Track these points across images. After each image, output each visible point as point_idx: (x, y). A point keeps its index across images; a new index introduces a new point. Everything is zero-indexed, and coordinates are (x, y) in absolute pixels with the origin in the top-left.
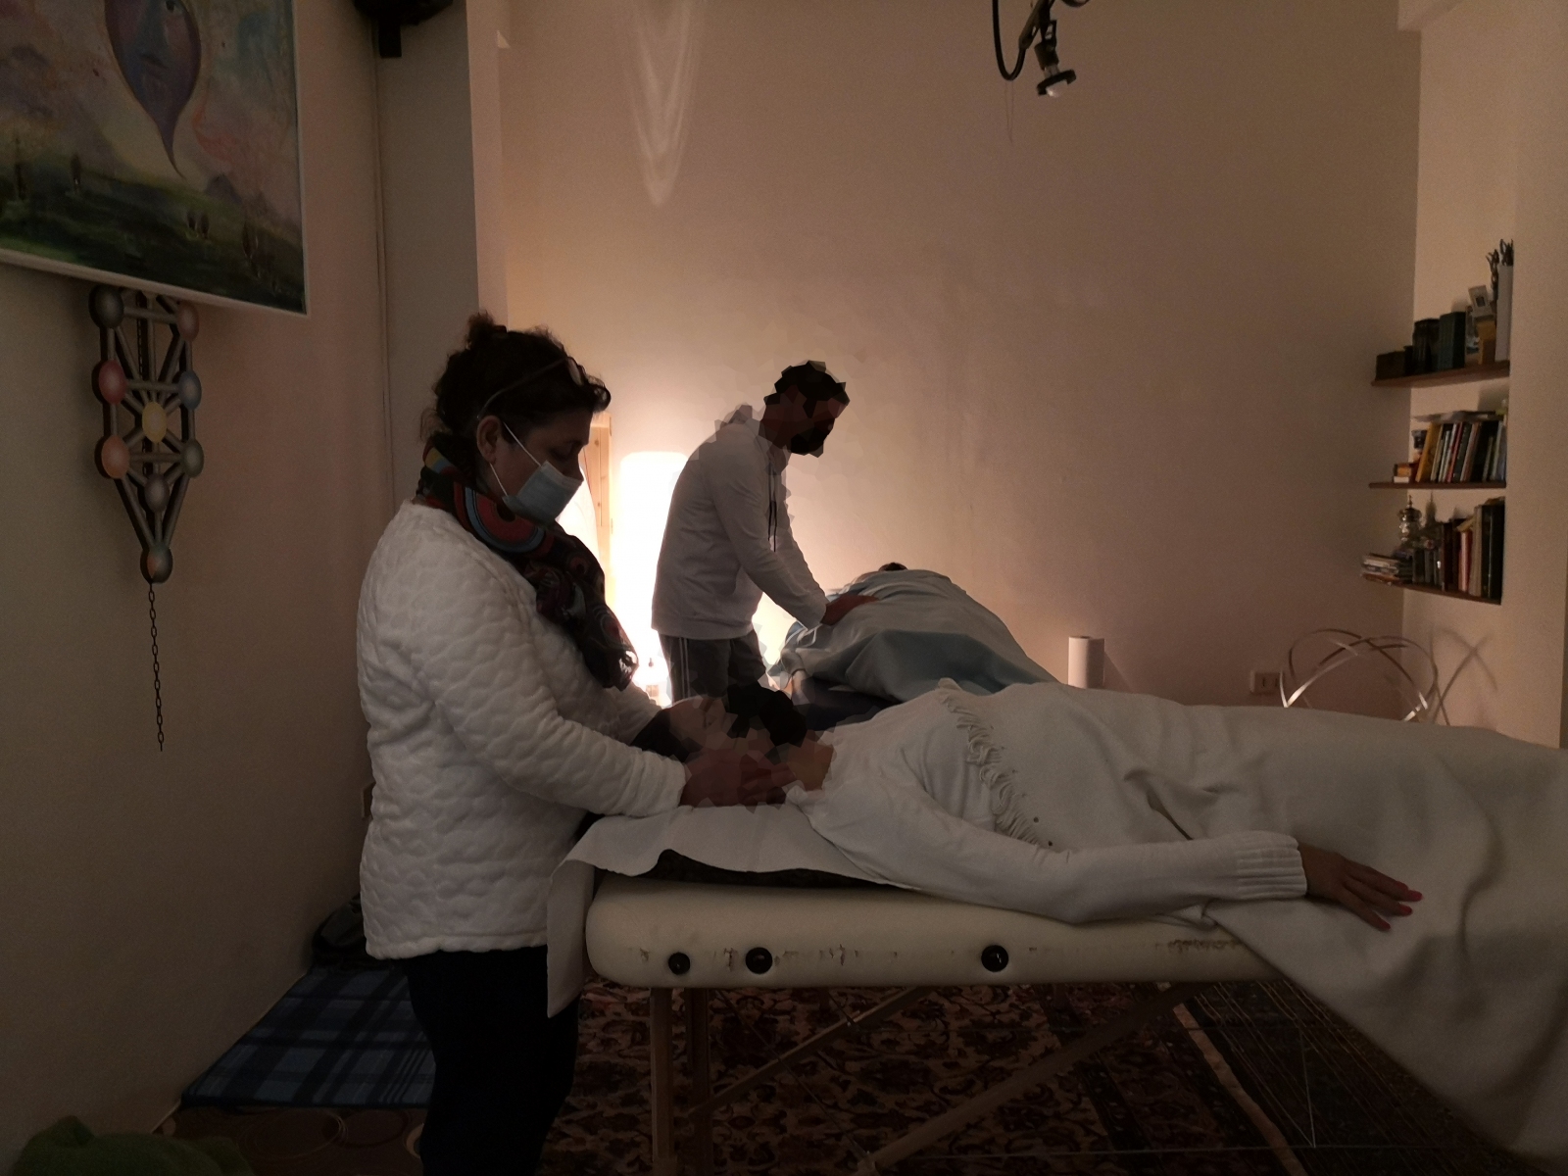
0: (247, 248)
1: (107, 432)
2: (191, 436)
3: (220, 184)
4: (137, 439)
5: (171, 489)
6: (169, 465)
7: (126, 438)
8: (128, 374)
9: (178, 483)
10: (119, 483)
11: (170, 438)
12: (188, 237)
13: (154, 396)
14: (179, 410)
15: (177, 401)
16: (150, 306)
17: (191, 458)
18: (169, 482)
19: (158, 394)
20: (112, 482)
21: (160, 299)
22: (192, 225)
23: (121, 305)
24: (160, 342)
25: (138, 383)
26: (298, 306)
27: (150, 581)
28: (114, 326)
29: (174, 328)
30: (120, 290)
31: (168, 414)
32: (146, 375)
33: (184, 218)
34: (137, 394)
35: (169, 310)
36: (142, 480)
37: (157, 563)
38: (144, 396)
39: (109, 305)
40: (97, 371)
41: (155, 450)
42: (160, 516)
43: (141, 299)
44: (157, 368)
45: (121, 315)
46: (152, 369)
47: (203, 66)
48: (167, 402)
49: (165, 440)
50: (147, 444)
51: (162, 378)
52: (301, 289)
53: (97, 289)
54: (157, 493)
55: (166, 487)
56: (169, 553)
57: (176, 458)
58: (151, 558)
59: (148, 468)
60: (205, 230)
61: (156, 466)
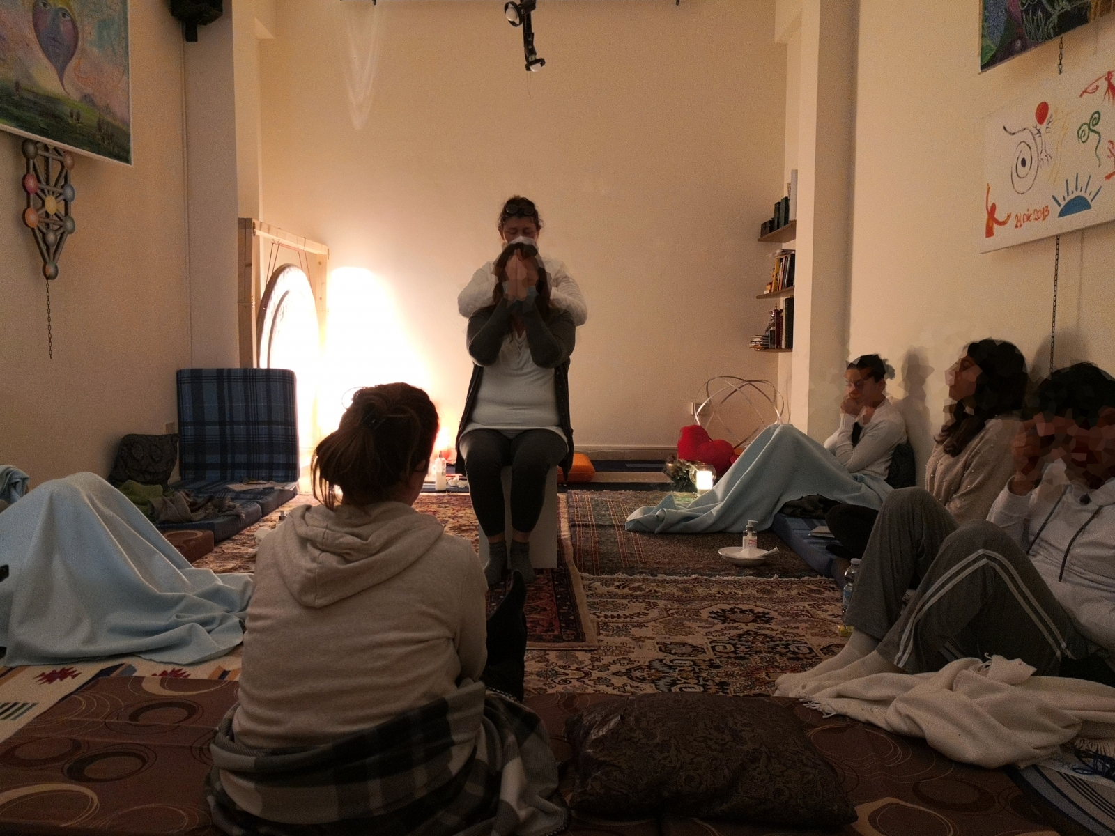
0: (100, 130)
1: (28, 206)
2: (69, 214)
3: (87, 98)
4: (42, 211)
5: (59, 237)
6: (58, 227)
7: (38, 210)
8: (39, 181)
9: (62, 234)
10: (33, 229)
11: (59, 214)
12: (70, 122)
13: (51, 192)
14: (63, 202)
15: (62, 197)
16: (51, 152)
17: (69, 225)
18: (57, 234)
19: (53, 192)
20: (30, 229)
21: (55, 149)
22: (72, 116)
23: (36, 149)
24: (55, 170)
25: (43, 186)
26: (127, 160)
27: (48, 278)
28: (33, 158)
29: (62, 163)
30: (38, 142)
31: (57, 203)
32: (47, 183)
33: (68, 114)
34: (43, 191)
35: (59, 154)
36: (44, 230)
37: (51, 270)
38: (47, 193)
39: (31, 149)
40: (24, 178)
41: (51, 217)
42: (53, 249)
43: (46, 148)
44: (53, 181)
45: (36, 154)
46: (50, 181)
47: (80, 43)
48: (57, 198)
49: (56, 214)
50: (47, 215)
51: (55, 185)
52: (128, 152)
53: (26, 141)
54: (51, 238)
55: (56, 236)
56: (56, 267)
57: (61, 223)
58: (47, 267)
59: (48, 225)
60: (78, 119)
61: (51, 225)
